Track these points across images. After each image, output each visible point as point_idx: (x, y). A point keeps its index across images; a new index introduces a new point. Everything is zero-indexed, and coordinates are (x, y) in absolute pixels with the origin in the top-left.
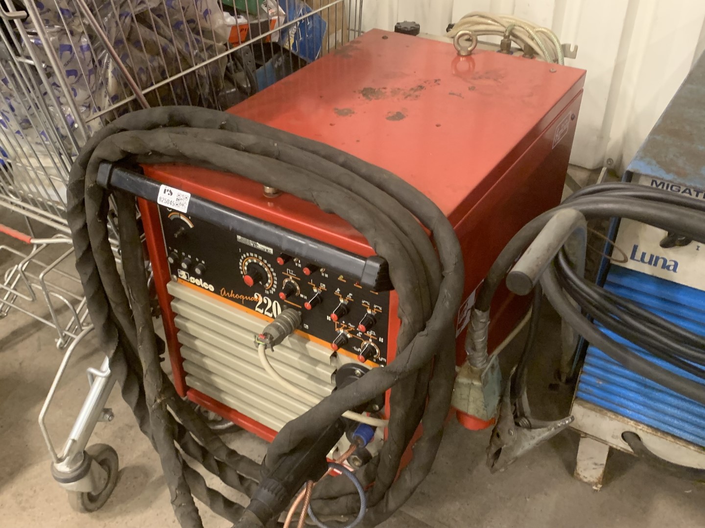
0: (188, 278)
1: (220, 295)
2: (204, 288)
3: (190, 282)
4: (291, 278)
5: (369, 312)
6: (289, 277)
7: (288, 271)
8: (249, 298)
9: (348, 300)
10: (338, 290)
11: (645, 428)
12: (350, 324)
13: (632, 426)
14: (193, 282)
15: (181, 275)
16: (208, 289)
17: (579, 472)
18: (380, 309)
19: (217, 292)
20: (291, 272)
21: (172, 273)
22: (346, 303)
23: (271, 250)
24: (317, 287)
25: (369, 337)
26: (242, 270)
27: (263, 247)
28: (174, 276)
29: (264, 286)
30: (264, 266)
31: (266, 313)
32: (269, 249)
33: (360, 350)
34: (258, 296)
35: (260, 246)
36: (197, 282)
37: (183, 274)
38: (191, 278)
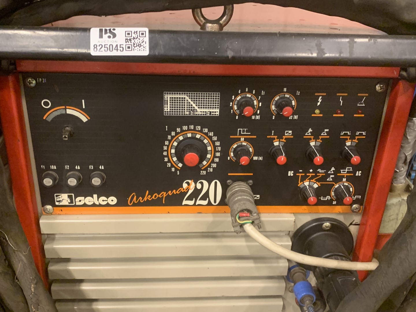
1: (127, 205)
2: (100, 205)
3: (75, 206)
4: (242, 139)
5: (348, 143)
6: (239, 139)
7: (240, 131)
8: (174, 191)
9: (322, 139)
10: (310, 130)
12: (319, 170)
14: (82, 203)
15: (59, 201)
16: (108, 205)
18: (364, 133)
19: (122, 203)
20: (244, 131)
21: (43, 205)
22: (318, 144)
23: (216, 111)
24: (280, 137)
25: (343, 177)
26: (167, 156)
27: (205, 110)
28: (49, 207)
29: (201, 166)
30: (202, 138)
31: (198, 202)
32: (214, 110)
33: (328, 197)
34: (188, 183)
35: (200, 111)
36: (89, 201)
37: (64, 198)
38: (78, 199)
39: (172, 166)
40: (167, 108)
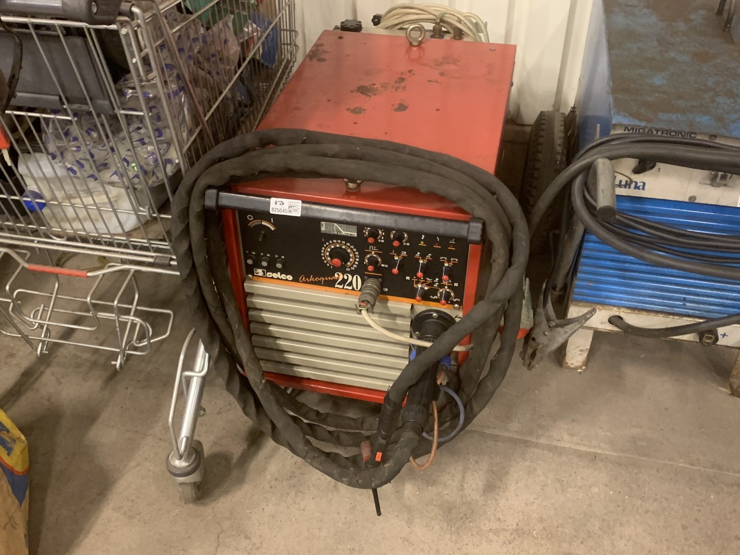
0: (264, 274)
1: (298, 282)
2: (282, 279)
3: (266, 277)
4: (373, 253)
5: (446, 265)
6: (371, 253)
7: (371, 248)
8: (329, 278)
9: (427, 260)
10: (419, 253)
11: (626, 310)
12: (428, 279)
13: (616, 311)
14: (271, 276)
15: (257, 273)
16: (287, 280)
17: (567, 361)
18: (457, 260)
19: (296, 280)
20: (374, 248)
21: (247, 273)
22: (425, 263)
23: (355, 234)
24: (398, 255)
25: (445, 285)
26: (324, 256)
27: (347, 232)
28: (250, 276)
29: (346, 265)
30: (346, 249)
31: (345, 287)
32: (353, 233)
33: (435, 297)
34: (338, 274)
35: (344, 233)
36: (275, 275)
37: (260, 272)
38: (268, 273)
39: (327, 262)
40: (323, 229)
